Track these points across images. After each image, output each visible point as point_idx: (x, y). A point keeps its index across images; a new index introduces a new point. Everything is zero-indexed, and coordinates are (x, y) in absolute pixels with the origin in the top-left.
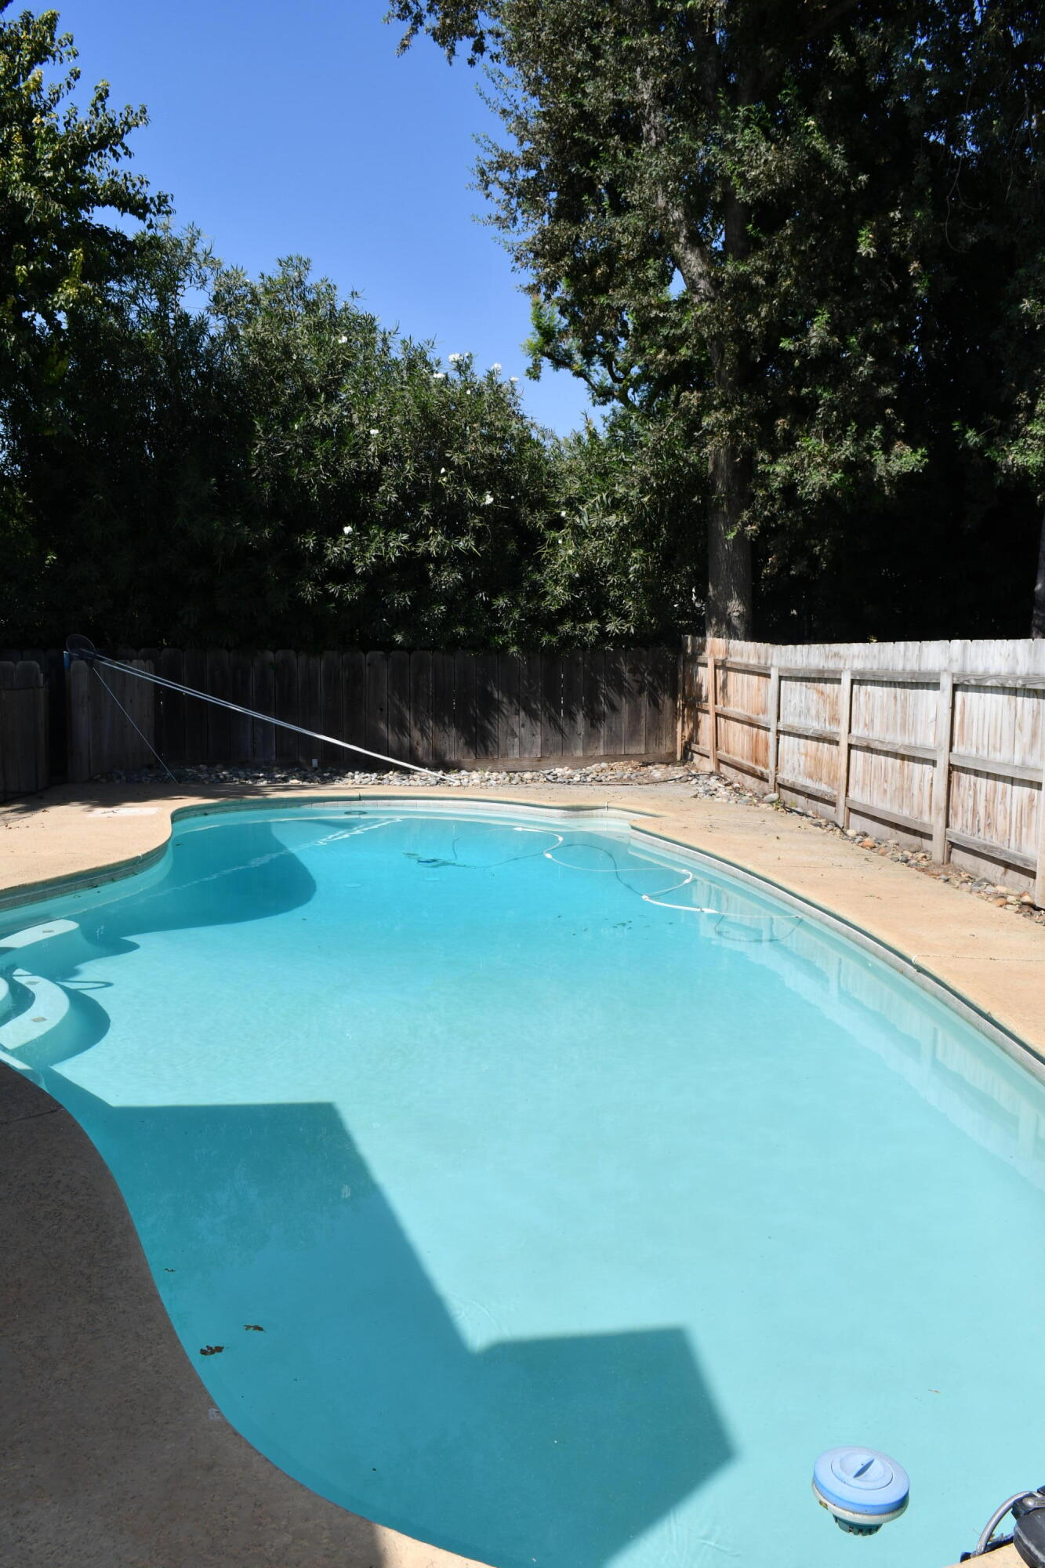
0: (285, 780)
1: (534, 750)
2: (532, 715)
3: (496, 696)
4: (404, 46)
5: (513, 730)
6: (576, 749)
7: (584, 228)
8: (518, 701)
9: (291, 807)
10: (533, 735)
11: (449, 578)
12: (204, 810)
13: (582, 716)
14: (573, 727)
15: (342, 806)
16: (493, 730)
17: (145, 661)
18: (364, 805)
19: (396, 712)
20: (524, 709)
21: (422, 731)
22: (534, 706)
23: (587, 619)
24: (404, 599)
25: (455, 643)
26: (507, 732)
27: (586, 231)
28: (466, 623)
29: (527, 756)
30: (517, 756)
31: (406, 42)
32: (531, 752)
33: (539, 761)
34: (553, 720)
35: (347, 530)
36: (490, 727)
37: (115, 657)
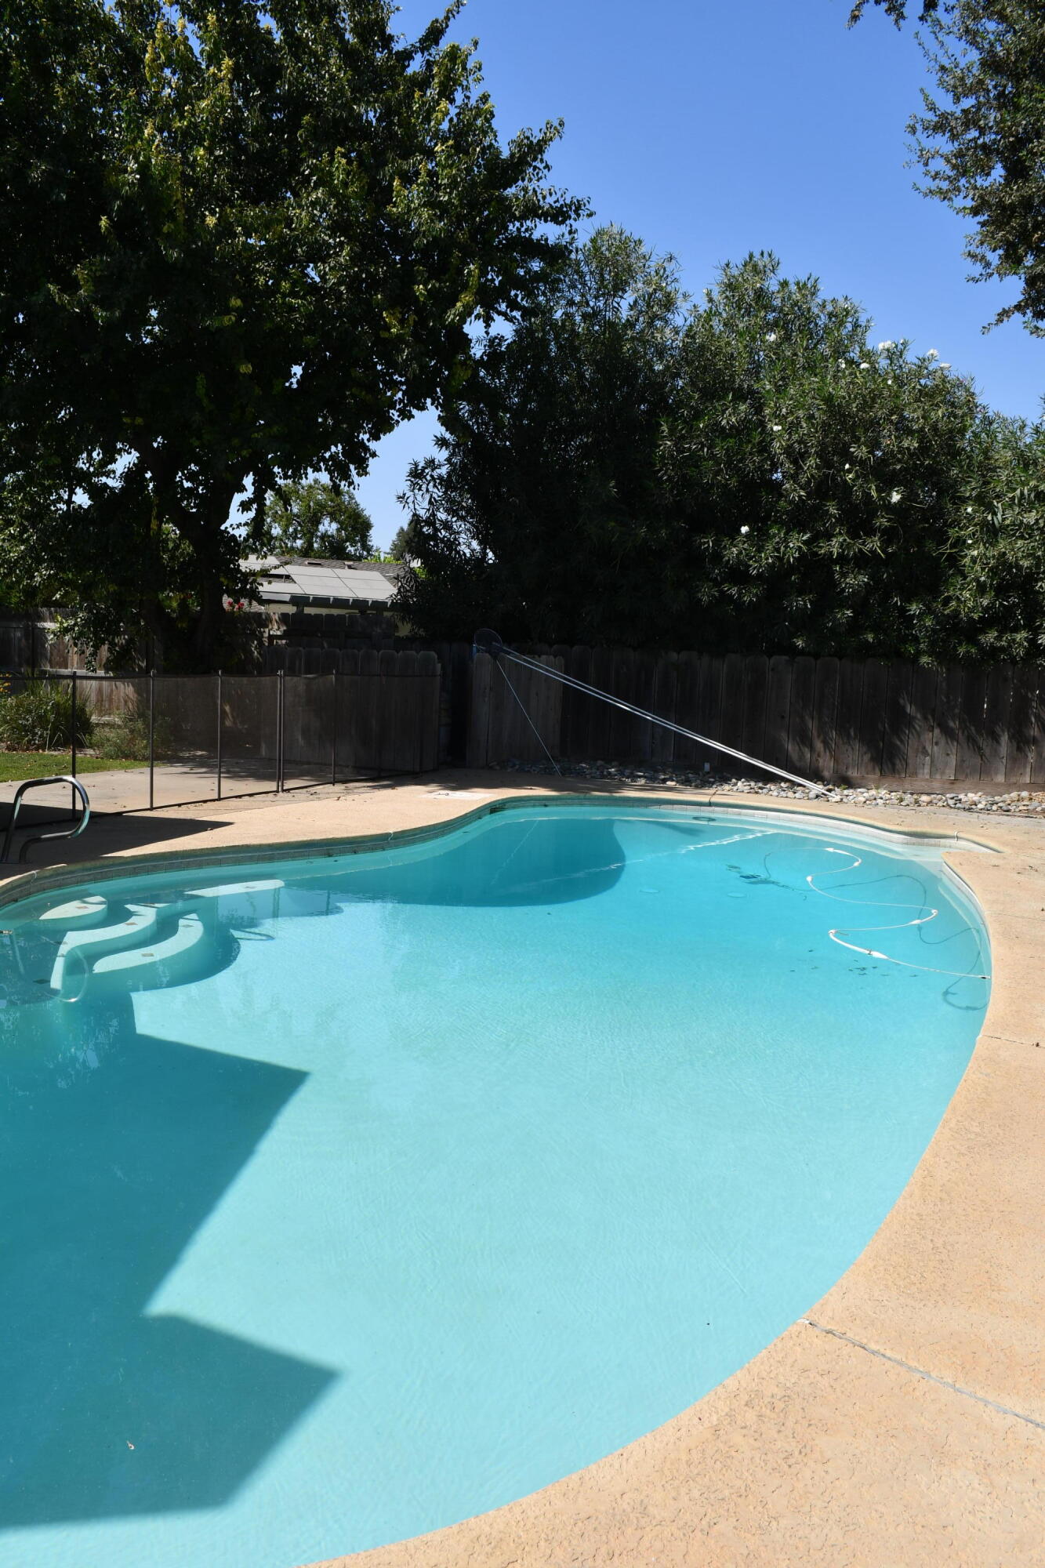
0: (664, 781)
1: (947, 771)
2: (948, 733)
3: (908, 711)
4: (855, 18)
5: (924, 748)
6: (996, 774)
7: (1015, 188)
8: (933, 716)
9: (638, 806)
10: (948, 755)
11: (855, 581)
12: (544, 802)
13: (1007, 737)
14: (996, 751)
15: (692, 811)
16: (902, 746)
17: (555, 657)
18: (713, 812)
19: (797, 719)
20: (939, 725)
21: (826, 744)
22: (951, 724)
23: (1016, 630)
24: (802, 602)
25: (866, 650)
26: (918, 749)
27: (1017, 191)
28: (876, 628)
29: (938, 776)
30: (928, 777)
31: (856, 13)
32: (943, 773)
33: (953, 783)
34: (970, 739)
35: (744, 529)
36: (898, 743)
37: (522, 652)
